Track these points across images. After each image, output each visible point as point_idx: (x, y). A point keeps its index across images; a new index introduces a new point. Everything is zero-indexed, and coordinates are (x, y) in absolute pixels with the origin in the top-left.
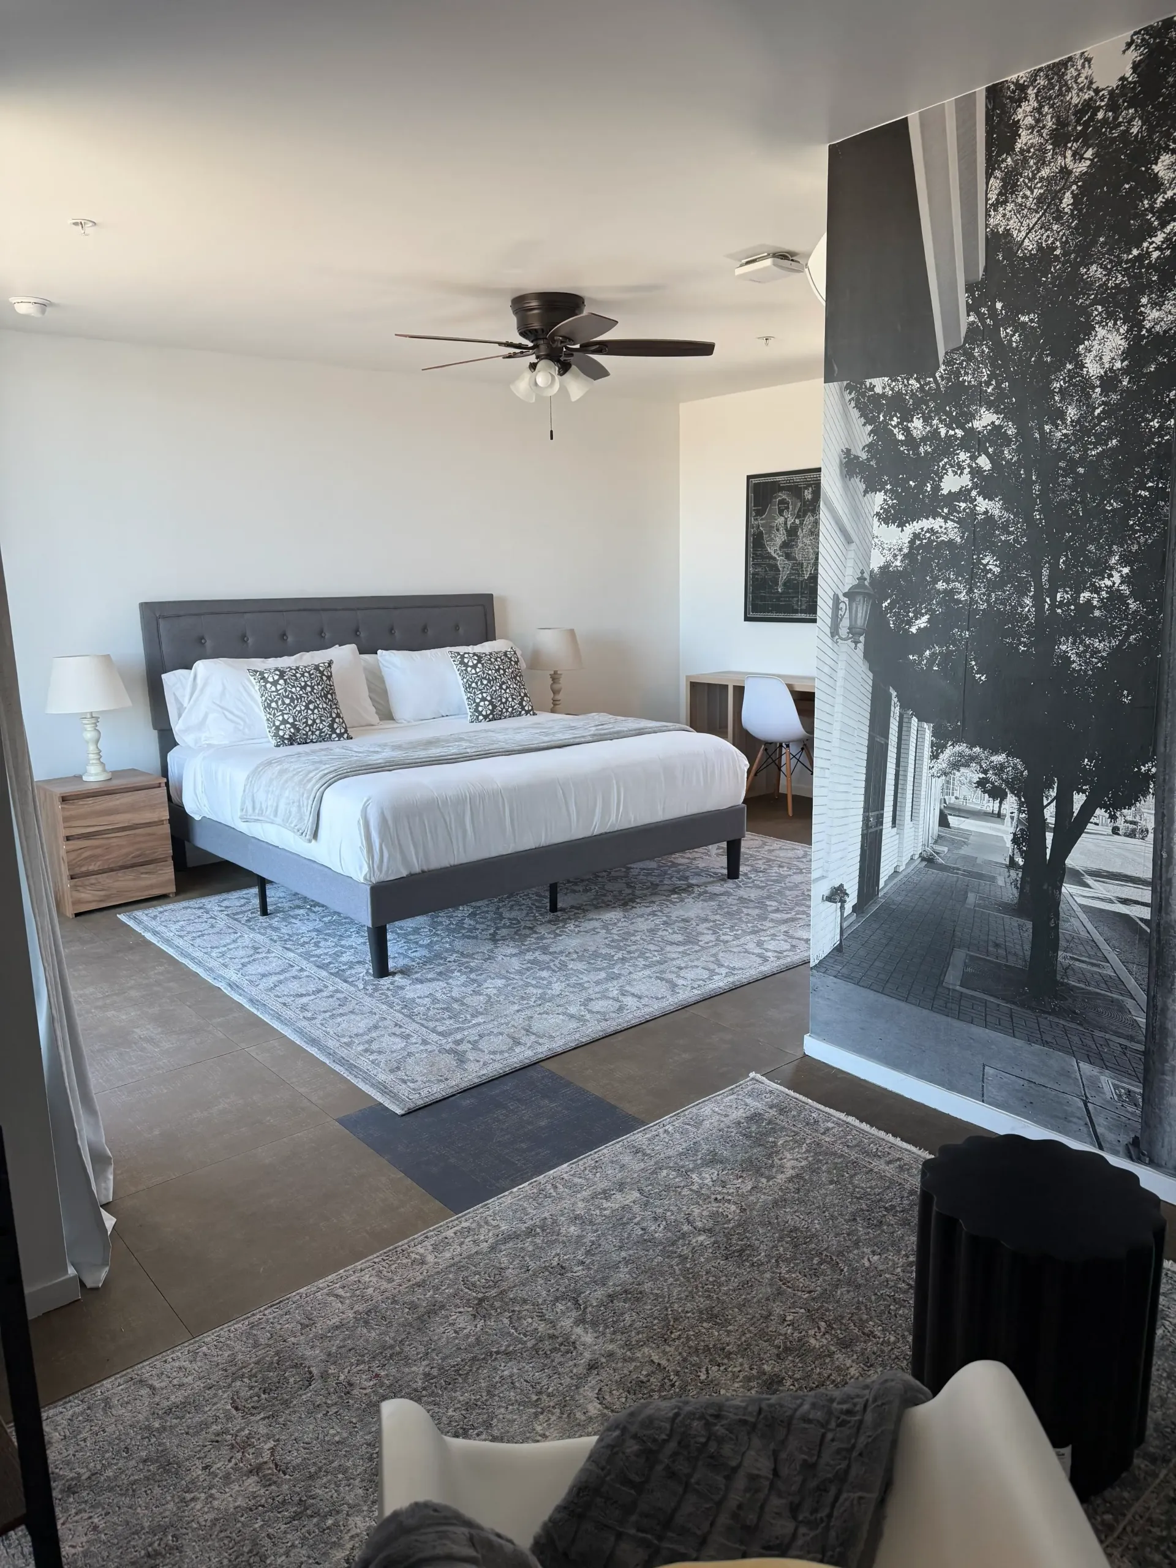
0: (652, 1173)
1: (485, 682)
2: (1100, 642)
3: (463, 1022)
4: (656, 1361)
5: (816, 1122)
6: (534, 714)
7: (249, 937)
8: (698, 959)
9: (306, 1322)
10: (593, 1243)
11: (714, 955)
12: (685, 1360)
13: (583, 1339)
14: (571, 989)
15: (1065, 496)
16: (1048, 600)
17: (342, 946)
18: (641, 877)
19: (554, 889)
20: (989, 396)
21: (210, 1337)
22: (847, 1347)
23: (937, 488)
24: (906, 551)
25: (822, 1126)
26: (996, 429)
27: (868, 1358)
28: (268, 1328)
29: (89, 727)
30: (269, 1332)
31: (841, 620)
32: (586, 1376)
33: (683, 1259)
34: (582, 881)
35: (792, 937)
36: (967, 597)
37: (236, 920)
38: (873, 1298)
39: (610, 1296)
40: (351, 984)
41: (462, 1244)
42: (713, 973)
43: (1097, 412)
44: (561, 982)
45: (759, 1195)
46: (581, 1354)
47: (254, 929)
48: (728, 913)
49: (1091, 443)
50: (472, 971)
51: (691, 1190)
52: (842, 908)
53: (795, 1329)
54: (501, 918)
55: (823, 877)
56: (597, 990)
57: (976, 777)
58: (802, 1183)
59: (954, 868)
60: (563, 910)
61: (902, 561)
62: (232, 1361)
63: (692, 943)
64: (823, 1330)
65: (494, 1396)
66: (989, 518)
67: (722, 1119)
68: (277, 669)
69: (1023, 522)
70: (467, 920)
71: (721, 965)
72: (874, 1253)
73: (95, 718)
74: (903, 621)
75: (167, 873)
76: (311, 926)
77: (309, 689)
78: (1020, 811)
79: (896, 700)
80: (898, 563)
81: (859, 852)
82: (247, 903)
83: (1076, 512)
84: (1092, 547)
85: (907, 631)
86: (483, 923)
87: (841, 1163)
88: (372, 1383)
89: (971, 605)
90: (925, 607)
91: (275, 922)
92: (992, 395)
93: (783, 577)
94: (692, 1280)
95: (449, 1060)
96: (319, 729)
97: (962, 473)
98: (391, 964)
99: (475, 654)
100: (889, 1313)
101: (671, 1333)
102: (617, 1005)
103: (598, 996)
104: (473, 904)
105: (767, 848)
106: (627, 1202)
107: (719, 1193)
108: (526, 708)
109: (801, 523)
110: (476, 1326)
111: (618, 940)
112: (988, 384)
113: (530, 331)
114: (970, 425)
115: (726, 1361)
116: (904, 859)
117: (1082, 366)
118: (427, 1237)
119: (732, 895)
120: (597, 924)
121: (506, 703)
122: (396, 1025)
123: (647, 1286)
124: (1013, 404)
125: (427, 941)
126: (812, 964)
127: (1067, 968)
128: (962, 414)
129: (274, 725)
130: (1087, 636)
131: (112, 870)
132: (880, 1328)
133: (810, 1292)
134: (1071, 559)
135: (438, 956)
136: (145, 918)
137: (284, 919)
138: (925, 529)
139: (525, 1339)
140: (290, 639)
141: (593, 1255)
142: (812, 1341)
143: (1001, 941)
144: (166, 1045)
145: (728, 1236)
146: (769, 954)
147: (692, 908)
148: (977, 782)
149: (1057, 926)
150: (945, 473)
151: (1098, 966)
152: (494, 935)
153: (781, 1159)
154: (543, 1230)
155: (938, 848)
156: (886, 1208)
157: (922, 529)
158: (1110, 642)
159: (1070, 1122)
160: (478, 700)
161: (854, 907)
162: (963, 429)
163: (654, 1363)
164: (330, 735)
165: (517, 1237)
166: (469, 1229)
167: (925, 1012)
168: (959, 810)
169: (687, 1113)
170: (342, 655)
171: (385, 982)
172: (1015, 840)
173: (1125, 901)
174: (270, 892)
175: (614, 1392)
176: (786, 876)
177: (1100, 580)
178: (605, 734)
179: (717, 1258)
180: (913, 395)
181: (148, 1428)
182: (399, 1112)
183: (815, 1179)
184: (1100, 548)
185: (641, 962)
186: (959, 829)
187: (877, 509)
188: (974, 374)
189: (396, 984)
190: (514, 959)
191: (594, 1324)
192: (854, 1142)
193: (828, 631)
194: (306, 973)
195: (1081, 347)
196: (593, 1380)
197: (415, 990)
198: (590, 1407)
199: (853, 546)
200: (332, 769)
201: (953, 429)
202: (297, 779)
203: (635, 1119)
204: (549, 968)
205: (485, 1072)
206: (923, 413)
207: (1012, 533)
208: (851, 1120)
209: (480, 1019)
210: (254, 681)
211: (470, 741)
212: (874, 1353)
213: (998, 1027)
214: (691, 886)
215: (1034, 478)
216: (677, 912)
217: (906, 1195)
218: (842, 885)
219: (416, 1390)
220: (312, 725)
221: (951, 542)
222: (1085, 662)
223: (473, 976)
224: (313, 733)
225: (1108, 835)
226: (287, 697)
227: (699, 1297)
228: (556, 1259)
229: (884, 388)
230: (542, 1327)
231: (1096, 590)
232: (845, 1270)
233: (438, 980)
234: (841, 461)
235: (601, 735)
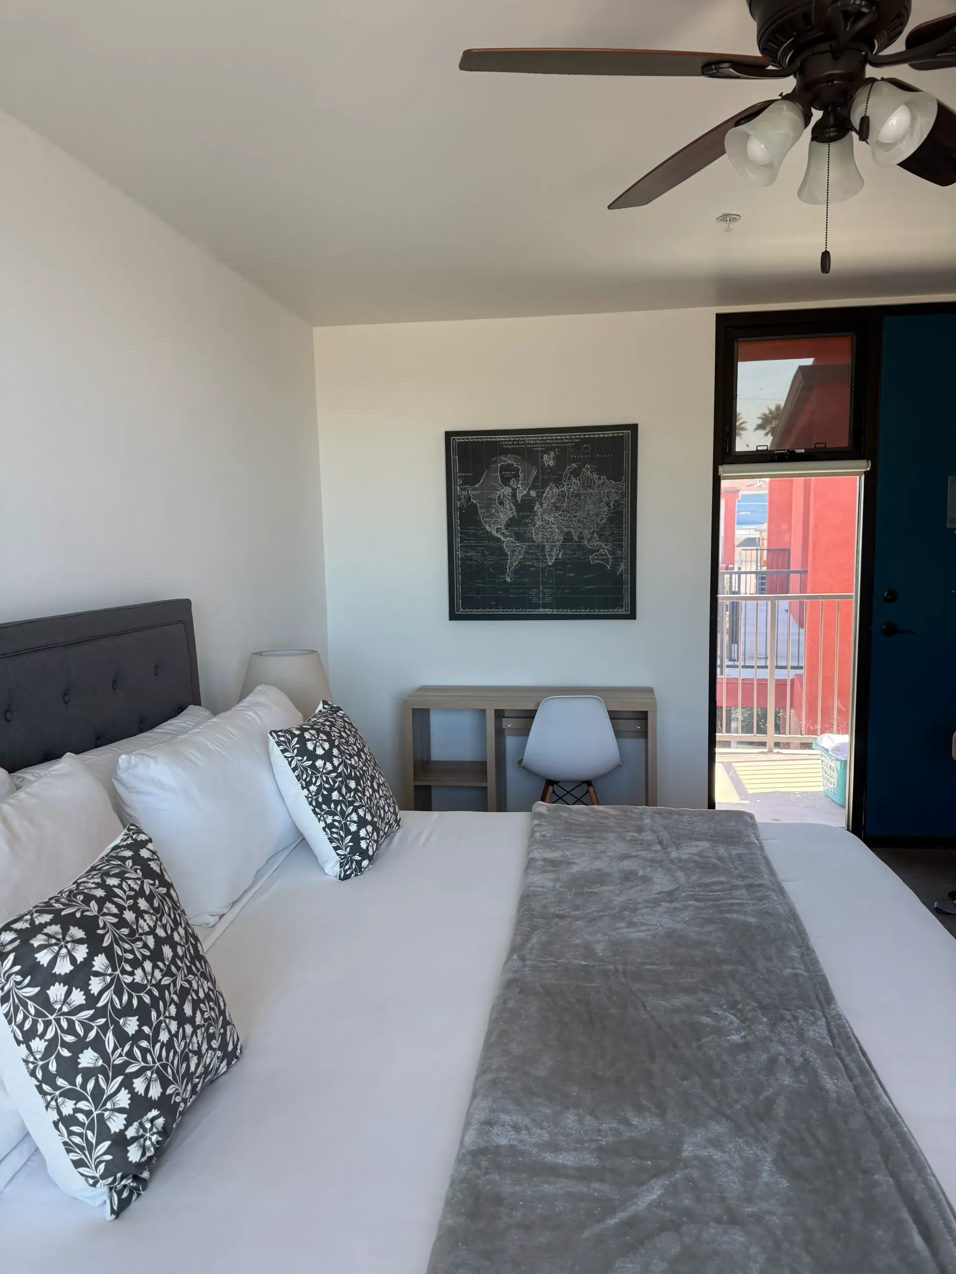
93: (513, 562)
109: (540, 495)
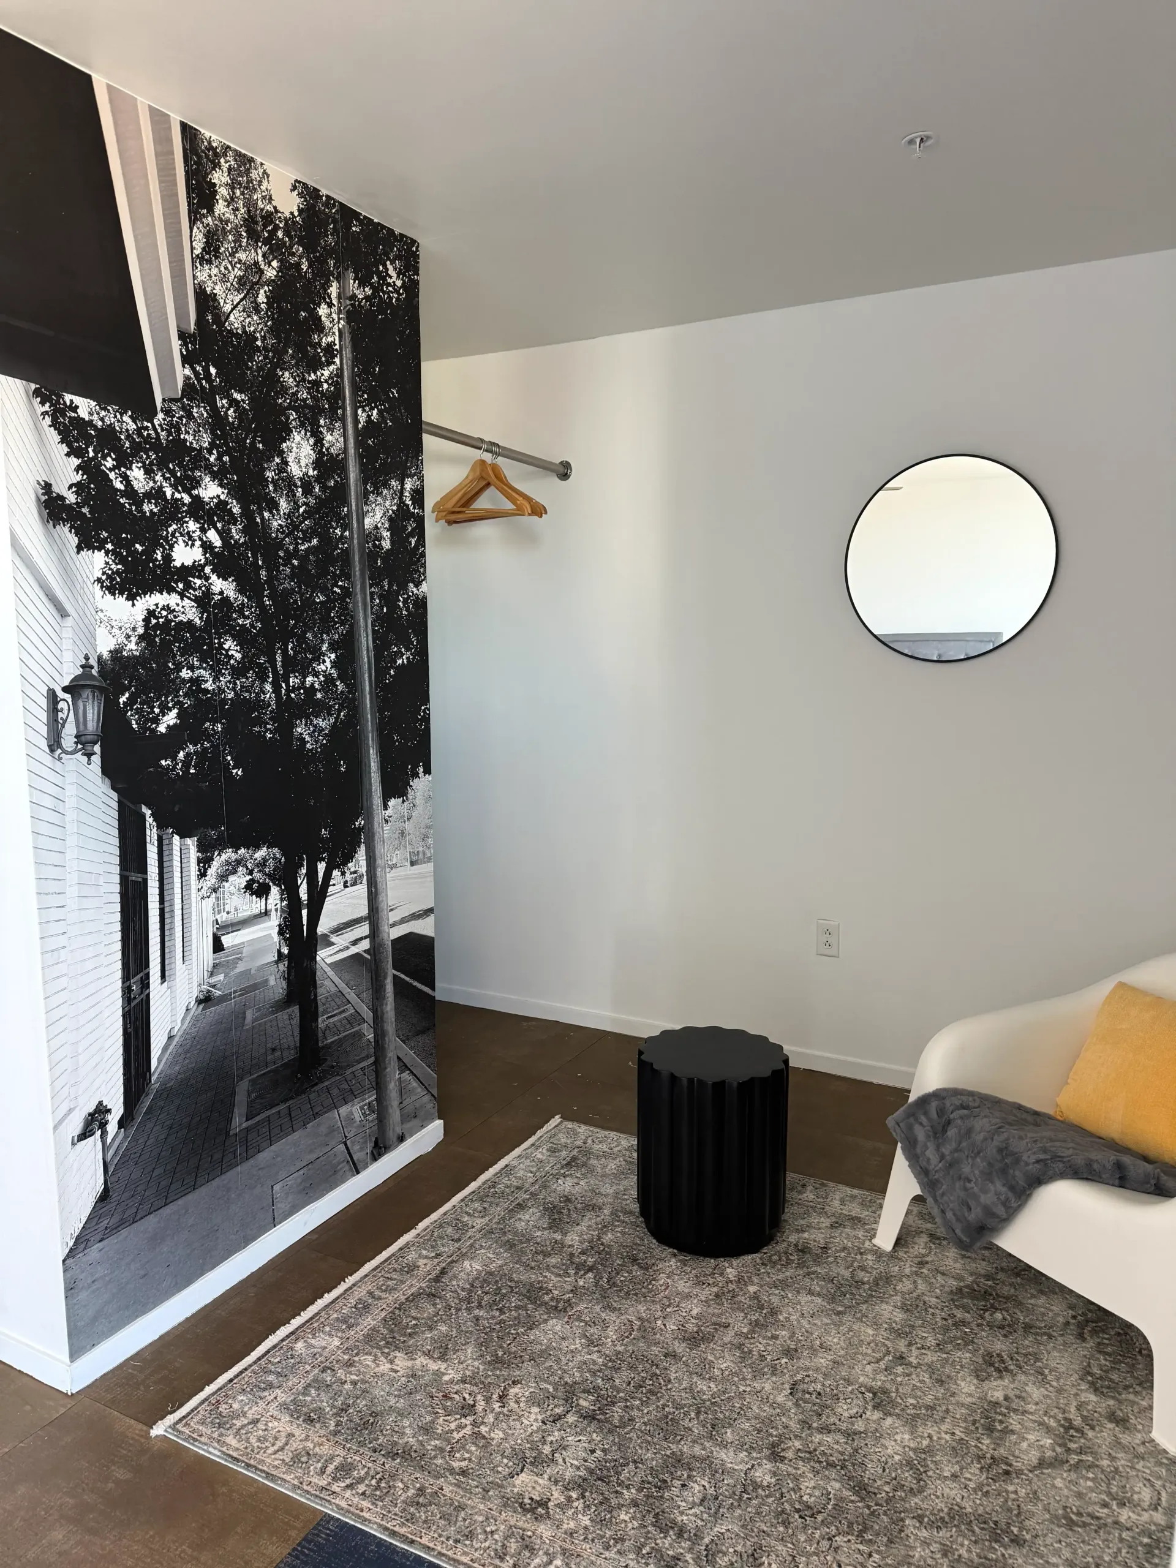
2: (323, 721)
15: (288, 585)
16: (283, 685)
20: (211, 465)
23: (168, 558)
24: (141, 631)
26: (222, 504)
31: (63, 726)
36: (214, 686)
43: (303, 511)
49: (300, 538)
52: (104, 1135)
55: (73, 1110)
57: (244, 881)
59: (231, 994)
61: (137, 644)
66: (225, 600)
69: (256, 607)
74: (148, 720)
78: (282, 900)
79: (153, 820)
80: (132, 646)
83: (296, 601)
84: (309, 635)
85: (153, 731)
89: (218, 694)
90: (172, 700)
92: (215, 465)
97: (193, 545)
112: (209, 452)
114: (196, 492)
116: (179, 1016)
117: (287, 463)
124: (235, 481)
128: (189, 477)
130: (315, 717)
134: (295, 645)
138: (160, 606)
143: (277, 1043)
148: (245, 887)
149: (315, 997)
150: (175, 542)
151: (344, 1011)
155: (213, 980)
157: (157, 605)
158: (330, 721)
161: (120, 1122)
162: (191, 495)
168: (232, 925)
172: (281, 933)
177: (316, 664)
180: (129, 437)
184: (315, 636)
186: (233, 946)
187: (98, 574)
188: (197, 436)
195: (284, 444)
199: (69, 621)
201: (179, 492)
206: (144, 463)
207: (247, 617)
215: (260, 563)
218: (100, 1103)
221: (190, 623)
222: (315, 741)
231: (316, 674)
234: (38, 499)
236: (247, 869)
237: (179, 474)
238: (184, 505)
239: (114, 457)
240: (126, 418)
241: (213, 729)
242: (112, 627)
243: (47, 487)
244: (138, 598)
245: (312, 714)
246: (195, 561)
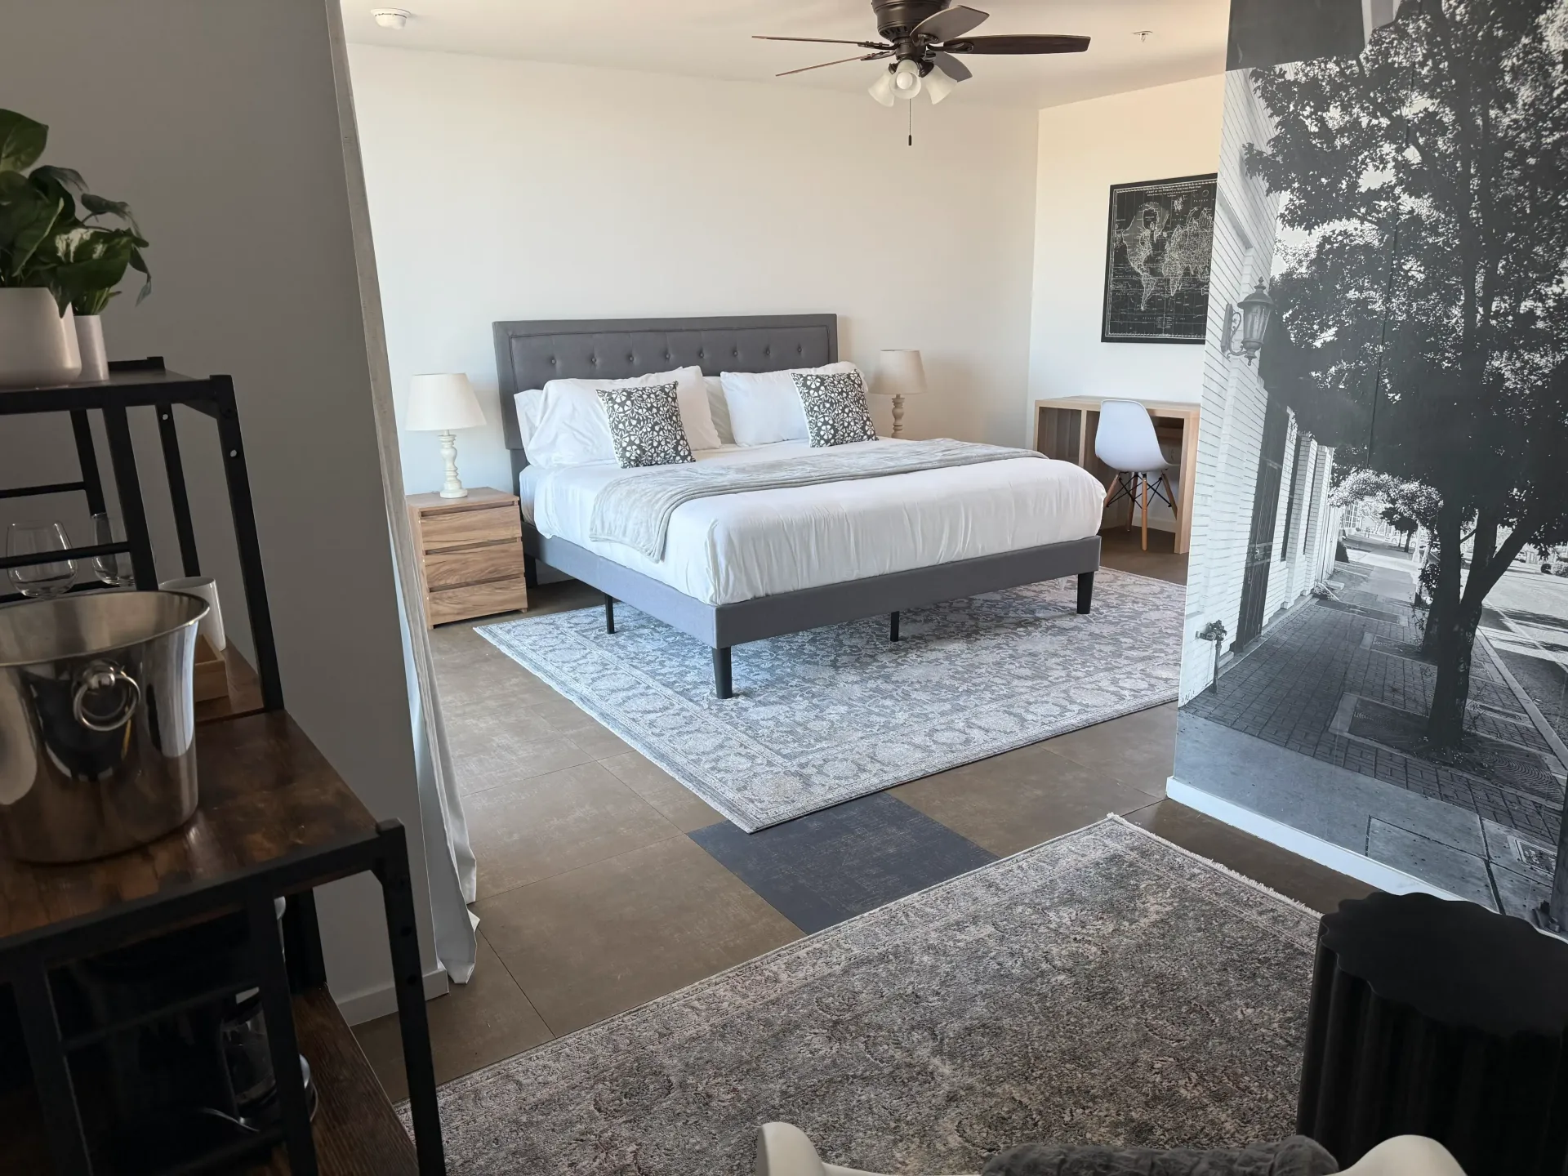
0: (1007, 908)
1: (828, 405)
2: (1542, 357)
3: (807, 746)
4: (1018, 1099)
5: (1181, 867)
6: (876, 439)
7: (597, 654)
8: (1048, 695)
9: (664, 1031)
10: (948, 974)
11: (1065, 691)
12: (1047, 1100)
13: (940, 1070)
14: (915, 719)
15: (1510, 191)
16: (1481, 310)
17: (687, 666)
18: (984, 609)
19: (895, 619)
20: (1423, 79)
21: (571, 1039)
22: (1221, 1101)
23: (1354, 185)
24: (1313, 256)
25: (1188, 872)
26: (1430, 117)
27: (1244, 1114)
28: (627, 1034)
29: (447, 445)
30: (628, 1038)
31: (1234, 333)
32: (948, 1106)
33: (1043, 997)
34: (923, 611)
35: (1149, 676)
36: (1383, 308)
37: (584, 636)
38: (1248, 1052)
39: (967, 1029)
40: (696, 703)
41: (815, 964)
42: (1064, 709)
43: (1556, 93)
44: (905, 711)
45: (1121, 938)
46: (939, 1085)
47: (601, 646)
48: (1078, 648)
49: (1546, 129)
50: (813, 696)
51: (1048, 928)
52: (1218, 646)
53: (1163, 1078)
54: (841, 645)
55: (1198, 613)
56: (942, 721)
57: (1383, 507)
58: (1167, 928)
59: (1350, 606)
60: (904, 639)
61: (1308, 268)
62: (593, 1063)
63: (1041, 678)
64: (1194, 1081)
65: (852, 1119)
66: (1415, 219)
67: (1080, 858)
68: (624, 390)
69: (1456, 222)
70: (807, 646)
71: (1072, 702)
72: (1247, 1005)
73: (452, 436)
74: (1305, 335)
75: (520, 589)
76: (656, 645)
77: (655, 410)
78: (1431, 545)
79: (1294, 421)
80: (1303, 270)
81: (1241, 586)
82: (595, 621)
83: (1522, 210)
84: (1539, 249)
85: (1310, 345)
86: (823, 649)
87: (1209, 910)
88: (729, 1097)
89: (1387, 316)
90: (1333, 319)
91: (621, 639)
92: (1427, 77)
94: (1053, 1020)
95: (796, 783)
96: (664, 451)
97: (1384, 168)
98: (734, 686)
99: (817, 377)
100: (1266, 1069)
101: (1033, 1071)
102: (963, 737)
103: (943, 727)
104: (813, 630)
105: (1119, 583)
106: (982, 936)
107: (1079, 933)
108: (869, 433)
110: (831, 1048)
111: (963, 672)
112: (1423, 64)
113: (892, 30)
114: (1398, 113)
115: (1090, 1104)
116: (1293, 595)
117: (1541, 40)
118: (779, 955)
119: (1081, 630)
120: (940, 655)
121: (848, 427)
122: (741, 745)
123: (1006, 1022)
124: (1452, 87)
125: (768, 665)
126: (1180, 704)
127: (1476, 718)
128: (1389, 100)
129: (621, 446)
130: (1526, 350)
131: (468, 584)
132: (1256, 1084)
133: (1179, 1041)
134: (1512, 263)
135: (780, 680)
136: (500, 632)
137: (629, 638)
138: (1337, 232)
139: (881, 1065)
140: (636, 360)
141: (949, 986)
142: (1183, 1091)
143: (1399, 685)
144: (522, 754)
145: (1089, 977)
146: (1126, 693)
147: (1039, 642)
148: (1383, 513)
149: (1467, 672)
150: (1365, 169)
151: (1513, 716)
152: (835, 660)
153: (1144, 903)
154: (896, 958)
155: (1332, 583)
156: (1259, 960)
157: (1333, 232)
158: (1554, 357)
159: (1468, 882)
160: (820, 424)
161: (1232, 646)
162: (1390, 117)
163: (1015, 1100)
164: (674, 457)
165: (870, 962)
166: (821, 951)
167: (1306, 758)
168: (1360, 543)
169: (1041, 850)
170: (687, 377)
171: (729, 703)
172: (1424, 577)
173: (1552, 647)
174: (616, 611)
175: (975, 1126)
176: (1142, 613)
177: (1546, 286)
178: (953, 460)
179: (1078, 999)
180: (1331, 81)
181: (516, 1122)
182: (748, 830)
183: (1181, 925)
184: (1550, 249)
185: (988, 695)
186: (1357, 563)
187: (1282, 210)
188: (1406, 54)
189: (740, 705)
190: (856, 687)
191: (952, 1056)
192: (1223, 890)
193: (1218, 345)
194: (653, 691)
195: (1542, 17)
196: (952, 1112)
197: (758, 713)
198: (950, 1139)
199: (1252, 252)
200: (679, 490)
201: (1377, 118)
202: (644, 500)
203: (986, 852)
204: (892, 697)
205: (831, 796)
206: (1342, 101)
207: (1442, 234)
208: (1219, 867)
209: (824, 744)
210: (602, 402)
211: (814, 466)
212: (1251, 1110)
213: (1390, 777)
214: (1038, 619)
215: (1472, 171)
216: (1024, 645)
217: (1281, 948)
218: (1219, 622)
219: (773, 1107)
220: (657, 447)
221: (1367, 247)
222: (1522, 380)
223: (815, 701)
224: (658, 455)
225: (1536, 573)
226: (634, 418)
227: (1061, 1037)
228: (910, 987)
229: (1296, 74)
230: (898, 1055)
231: (1541, 298)
232: (1217, 1021)
233: (780, 704)
234: (1241, 158)
235: (948, 460)
236: (1389, 496)
237: (1379, 100)
238: (1380, 129)
239: (1312, 104)
240: (1331, 65)
241: (1373, 350)
242: (1287, 254)
243: (1250, 147)
244: (1316, 227)
245: (1523, 347)
246: (1385, 184)
